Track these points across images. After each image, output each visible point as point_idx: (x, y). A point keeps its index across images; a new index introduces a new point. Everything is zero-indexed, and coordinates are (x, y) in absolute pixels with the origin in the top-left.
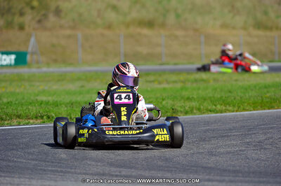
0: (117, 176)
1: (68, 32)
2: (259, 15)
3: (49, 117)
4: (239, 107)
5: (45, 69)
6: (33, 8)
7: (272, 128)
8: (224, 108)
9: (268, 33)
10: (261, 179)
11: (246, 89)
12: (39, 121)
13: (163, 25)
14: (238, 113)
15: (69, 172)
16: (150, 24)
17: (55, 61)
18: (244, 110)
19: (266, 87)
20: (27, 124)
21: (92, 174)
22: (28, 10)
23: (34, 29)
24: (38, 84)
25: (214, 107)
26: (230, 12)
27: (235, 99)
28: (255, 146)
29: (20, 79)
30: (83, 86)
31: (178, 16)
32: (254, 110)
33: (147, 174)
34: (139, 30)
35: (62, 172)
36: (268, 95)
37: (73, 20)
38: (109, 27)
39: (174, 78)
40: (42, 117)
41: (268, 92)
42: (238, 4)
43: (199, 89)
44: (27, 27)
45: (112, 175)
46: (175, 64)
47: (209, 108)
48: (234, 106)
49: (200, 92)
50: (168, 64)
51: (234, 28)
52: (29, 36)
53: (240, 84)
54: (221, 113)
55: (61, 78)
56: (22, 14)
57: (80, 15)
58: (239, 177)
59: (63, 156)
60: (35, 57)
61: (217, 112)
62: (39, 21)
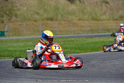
0: (37, 78)
1: (20, 23)
2: (93, 15)
3: (12, 56)
4: (86, 51)
5: (11, 38)
6: (7, 14)
7: (98, 59)
8: (80, 51)
9: (97, 22)
10: (93, 79)
11: (88, 44)
12: (9, 58)
13: (57, 20)
14: (85, 53)
15: (19, 77)
16: (52, 19)
17: (15, 34)
18: (88, 52)
19: (96, 43)
20: (4, 59)
21: (28, 78)
22: (5, 15)
23: (7, 22)
24: (8, 43)
25: (76, 51)
26: (82, 14)
27: (84, 48)
28: (91, 66)
29: (2, 41)
30: (25, 44)
31: (62, 16)
32: (91, 52)
33: (49, 77)
34: (47, 22)
35: (17, 77)
36: (97, 46)
37: (22, 18)
38: (35, 21)
39: (60, 40)
40: (9, 56)
41: (97, 45)
42: (85, 11)
43: (70, 44)
44: (4, 22)
45: (36, 78)
46: (61, 35)
47: (74, 51)
48: (83, 50)
49: (71, 45)
50: (58, 35)
51: (84, 20)
52: (5, 25)
53: (86, 42)
54: (79, 53)
55: (17, 41)
56: (3, 17)
57: (24, 16)
58: (85, 78)
59: (17, 71)
60: (8, 33)
61: (77, 53)
62: (9, 20)
